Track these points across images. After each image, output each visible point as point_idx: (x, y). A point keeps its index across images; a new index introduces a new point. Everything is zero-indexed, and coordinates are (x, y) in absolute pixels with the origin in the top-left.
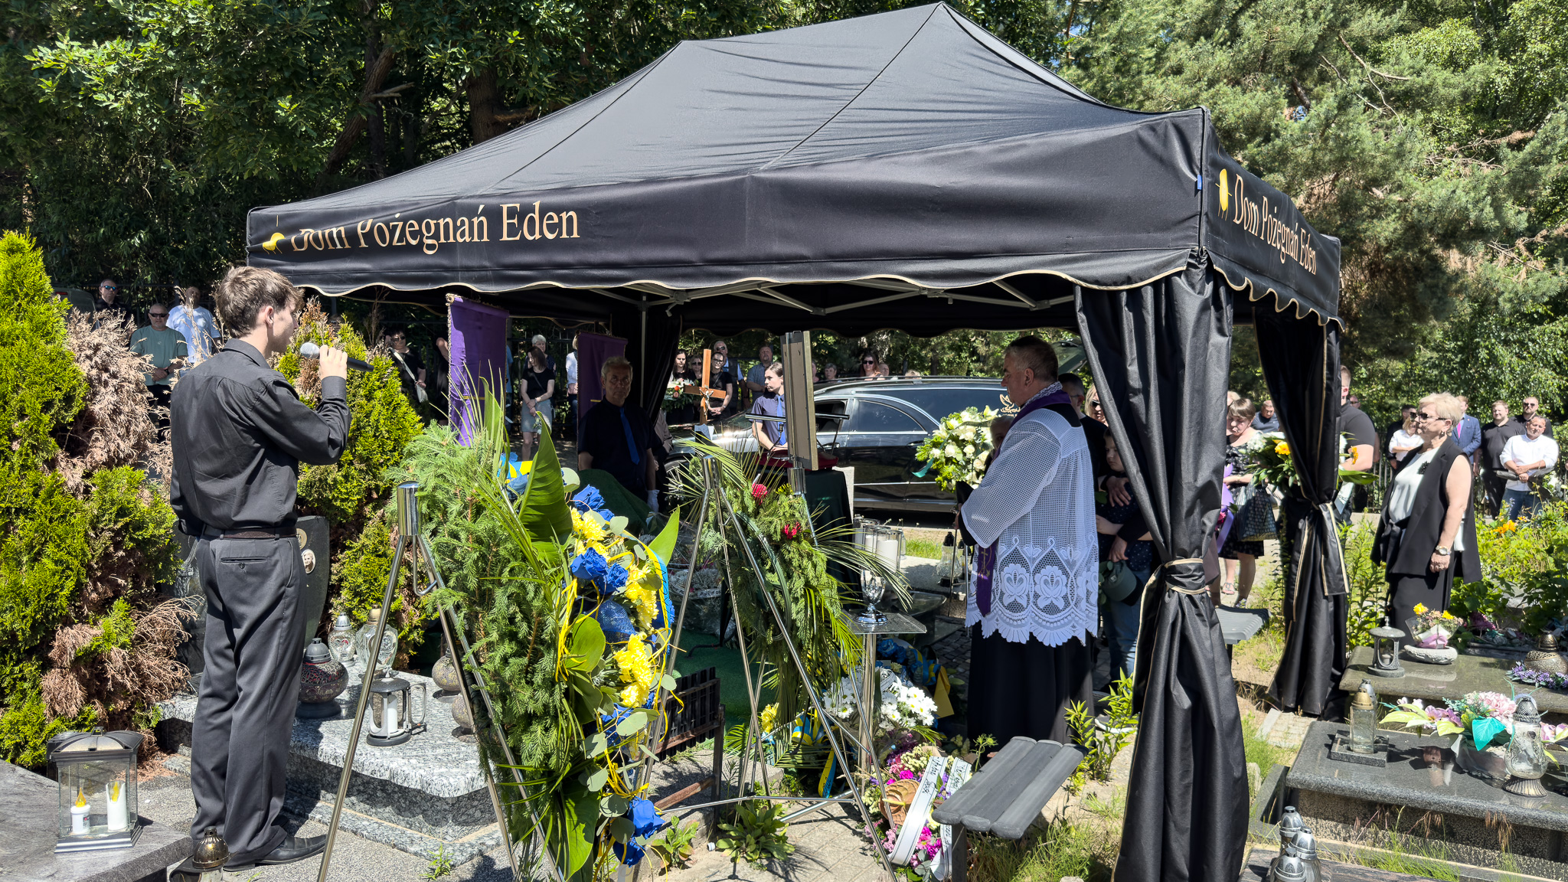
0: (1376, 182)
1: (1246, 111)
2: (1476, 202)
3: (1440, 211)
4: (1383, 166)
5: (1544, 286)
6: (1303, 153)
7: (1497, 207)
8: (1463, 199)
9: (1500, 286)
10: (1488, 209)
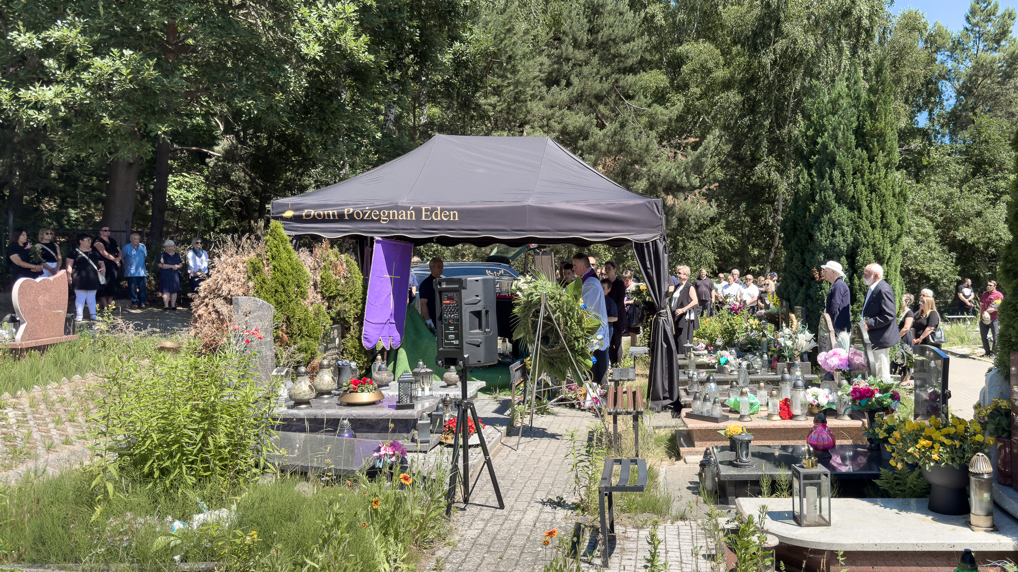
0: (636, 162)
1: (578, 124)
2: (679, 174)
3: (664, 178)
4: (639, 155)
5: (708, 212)
6: (603, 146)
7: (688, 177)
8: (674, 173)
9: (689, 212)
10: (684, 178)
